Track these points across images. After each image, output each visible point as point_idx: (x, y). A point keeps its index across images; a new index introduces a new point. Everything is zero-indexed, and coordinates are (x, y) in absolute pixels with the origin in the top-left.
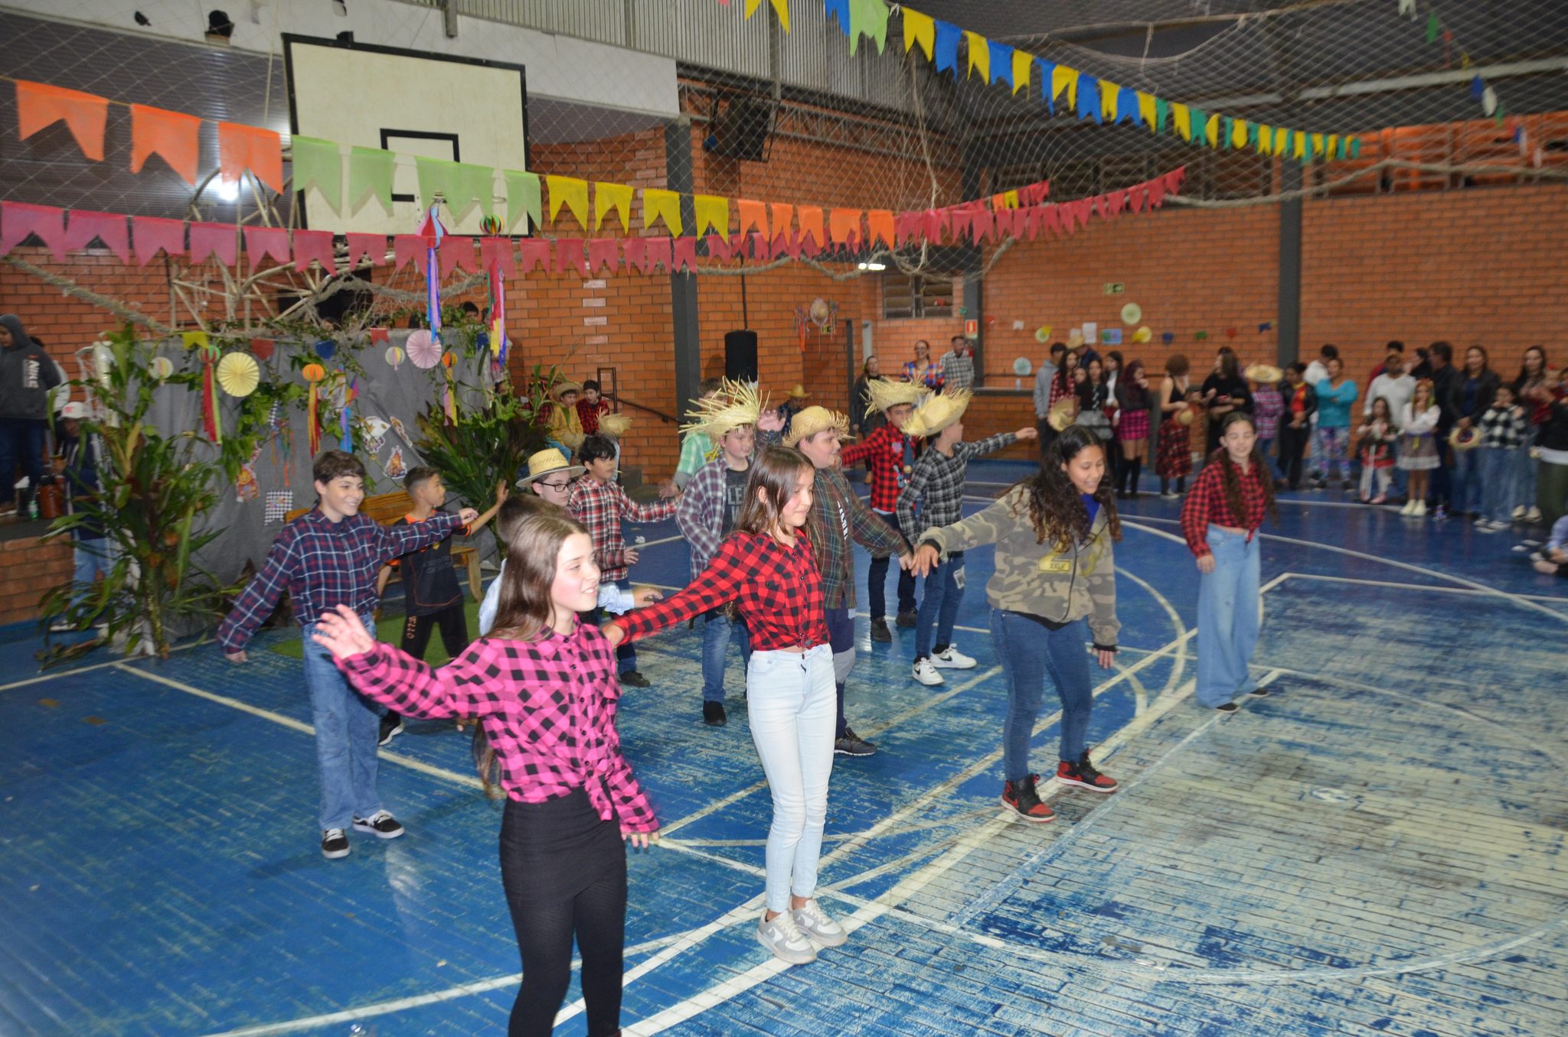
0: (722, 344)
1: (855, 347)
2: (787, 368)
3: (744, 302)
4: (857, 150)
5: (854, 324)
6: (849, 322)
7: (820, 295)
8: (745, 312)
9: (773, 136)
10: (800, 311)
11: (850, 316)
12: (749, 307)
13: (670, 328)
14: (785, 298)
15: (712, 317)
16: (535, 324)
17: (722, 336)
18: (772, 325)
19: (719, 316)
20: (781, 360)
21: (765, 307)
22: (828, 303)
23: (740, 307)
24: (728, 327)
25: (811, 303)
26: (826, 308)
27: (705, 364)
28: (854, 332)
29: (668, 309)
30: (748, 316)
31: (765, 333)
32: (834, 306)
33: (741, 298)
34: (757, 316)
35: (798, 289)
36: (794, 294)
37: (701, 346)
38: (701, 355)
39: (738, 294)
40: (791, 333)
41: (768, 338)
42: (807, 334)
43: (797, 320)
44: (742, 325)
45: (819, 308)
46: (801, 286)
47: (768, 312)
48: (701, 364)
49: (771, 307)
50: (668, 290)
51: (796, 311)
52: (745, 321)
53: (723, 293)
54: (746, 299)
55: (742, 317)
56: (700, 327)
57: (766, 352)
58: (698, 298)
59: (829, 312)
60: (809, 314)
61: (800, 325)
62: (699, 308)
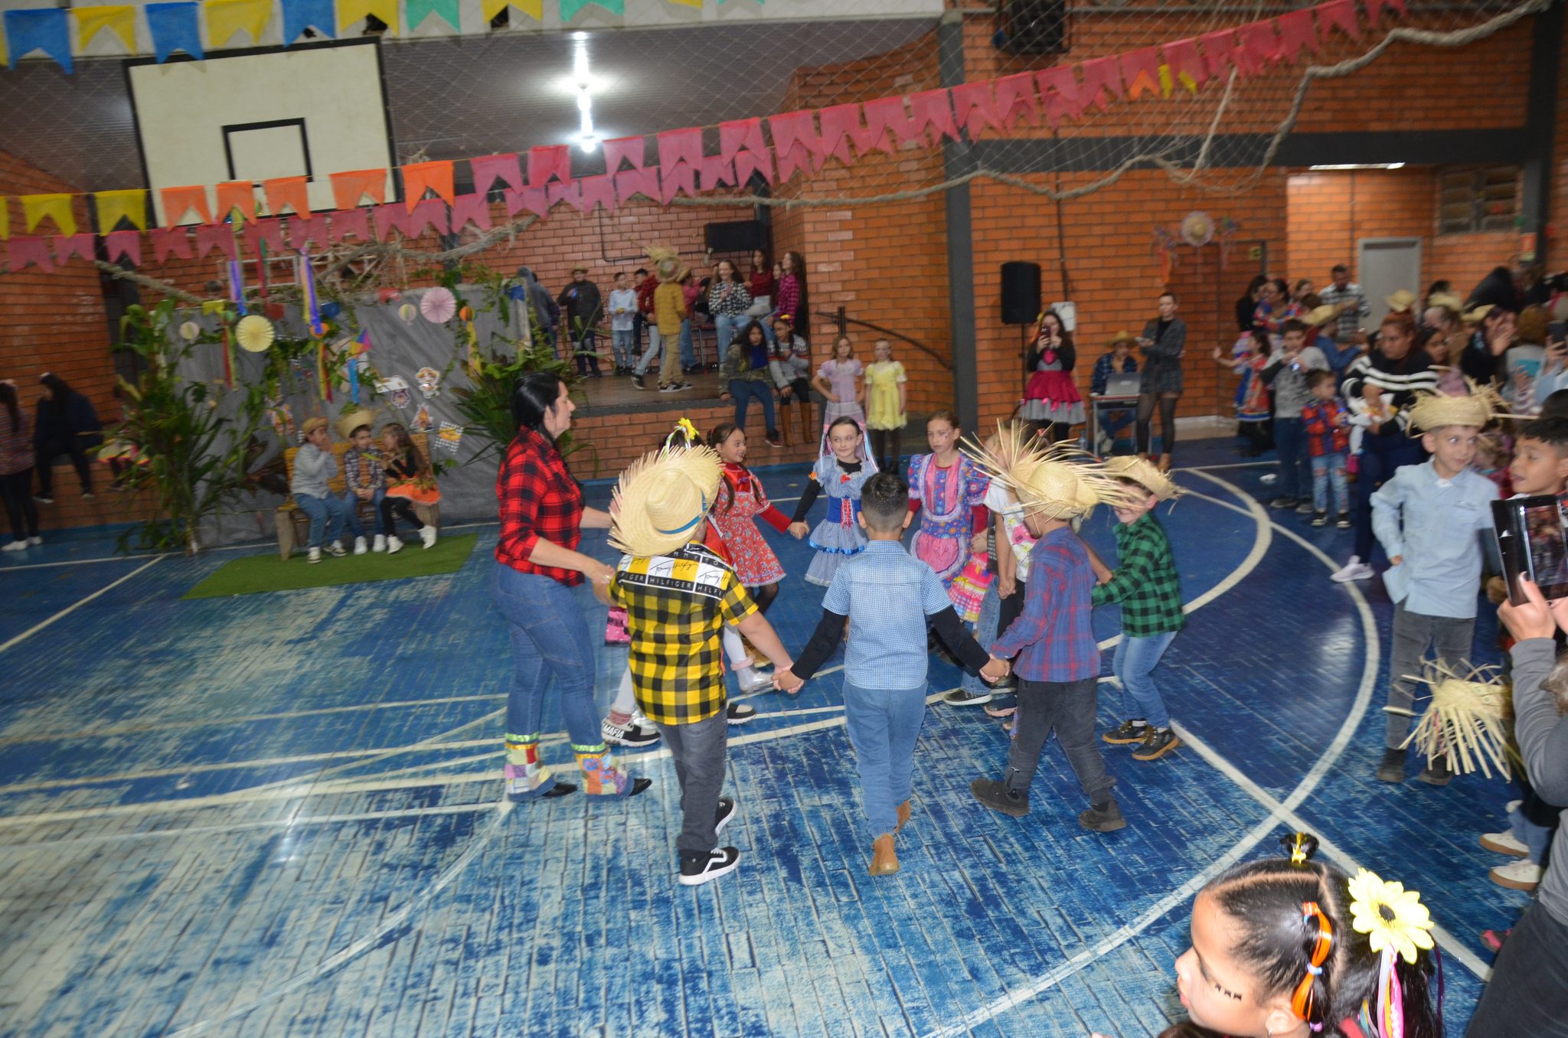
0: (997, 279)
2: (1136, 305)
3: (1060, 226)
4: (1193, 14)
5: (1270, 246)
6: (1263, 244)
7: (1200, 210)
8: (1061, 237)
9: (1073, 17)
10: (1165, 233)
11: (1263, 236)
12: (1068, 231)
13: (945, 259)
14: (1135, 218)
15: (1003, 245)
17: (997, 268)
18: (1111, 252)
19: (1015, 244)
20: (1124, 294)
21: (1097, 230)
22: (1217, 221)
23: (1055, 231)
24: (1017, 257)
25: (1180, 221)
26: (1211, 228)
27: (991, 301)
28: (1270, 257)
29: (944, 238)
30: (1067, 243)
31: (1097, 263)
32: (1231, 225)
33: (1055, 222)
34: (1083, 242)
35: (1161, 206)
36: (1154, 212)
37: (977, 280)
38: (977, 291)
39: (1050, 216)
40: (1146, 261)
41: (1102, 268)
42: (1173, 261)
43: (1156, 244)
44: (1056, 254)
45: (1196, 225)
46: (1167, 201)
47: (1103, 236)
48: (979, 302)
49: (1109, 230)
50: (943, 216)
51: (1156, 233)
52: (1061, 248)
53: (1023, 217)
54: (1065, 221)
55: (1056, 244)
56: (977, 258)
57: (1098, 285)
58: (975, 225)
59: (1218, 232)
60: (1180, 236)
61: (1160, 249)
62: (976, 236)
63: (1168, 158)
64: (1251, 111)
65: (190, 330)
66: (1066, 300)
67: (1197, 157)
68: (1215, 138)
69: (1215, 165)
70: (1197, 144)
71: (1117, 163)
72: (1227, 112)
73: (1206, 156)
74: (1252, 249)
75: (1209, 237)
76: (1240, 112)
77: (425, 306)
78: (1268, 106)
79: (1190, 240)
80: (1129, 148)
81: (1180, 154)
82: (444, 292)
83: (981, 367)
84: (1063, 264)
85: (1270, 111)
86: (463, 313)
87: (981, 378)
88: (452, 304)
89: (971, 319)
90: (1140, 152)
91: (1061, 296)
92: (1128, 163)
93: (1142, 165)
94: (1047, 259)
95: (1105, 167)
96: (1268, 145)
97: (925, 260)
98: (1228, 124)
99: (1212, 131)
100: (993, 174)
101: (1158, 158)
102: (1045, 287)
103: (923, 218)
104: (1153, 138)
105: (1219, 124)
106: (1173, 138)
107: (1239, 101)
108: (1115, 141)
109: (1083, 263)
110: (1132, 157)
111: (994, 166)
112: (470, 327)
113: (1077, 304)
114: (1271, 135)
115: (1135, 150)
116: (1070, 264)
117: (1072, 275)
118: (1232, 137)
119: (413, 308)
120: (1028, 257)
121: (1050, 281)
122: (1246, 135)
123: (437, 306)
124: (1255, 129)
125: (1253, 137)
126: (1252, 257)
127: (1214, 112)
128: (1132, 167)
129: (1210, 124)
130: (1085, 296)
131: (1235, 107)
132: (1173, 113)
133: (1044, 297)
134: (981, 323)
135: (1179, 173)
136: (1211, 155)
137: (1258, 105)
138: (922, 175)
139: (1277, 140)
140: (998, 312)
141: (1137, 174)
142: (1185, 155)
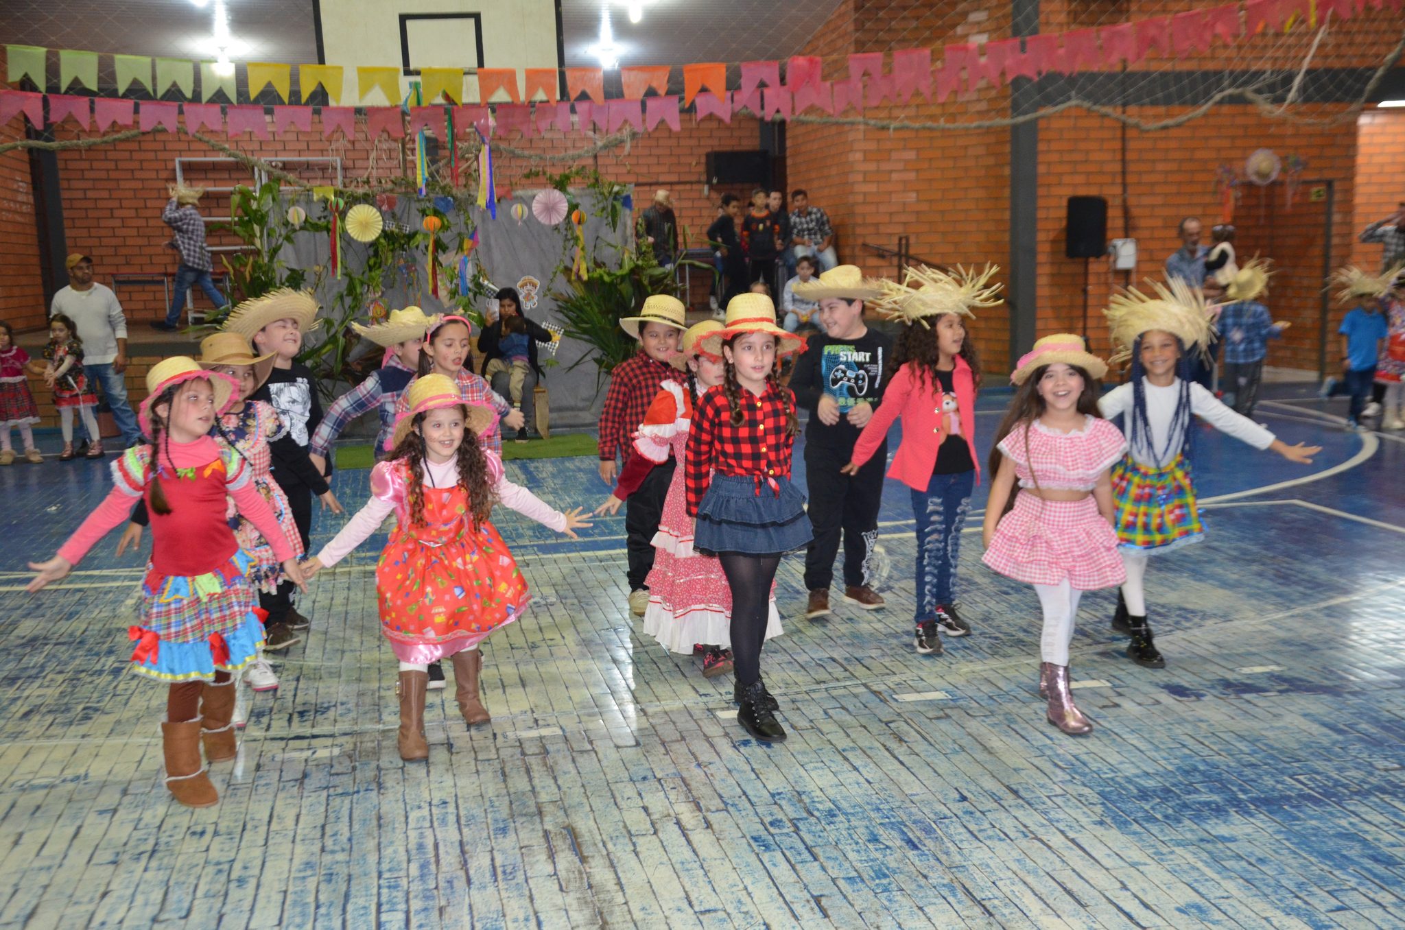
0: (1063, 213)
1: (1337, 218)
3: (1124, 161)
5: (1337, 186)
6: (1329, 184)
7: (1267, 147)
8: (1124, 173)
10: (1229, 171)
11: (1328, 175)
12: (1132, 167)
13: (1007, 192)
14: (1200, 155)
15: (1066, 179)
16: (873, 188)
17: (1064, 203)
18: (1174, 189)
19: (1080, 179)
21: (1160, 167)
22: (1284, 159)
23: (1117, 167)
24: (1082, 192)
25: (1245, 159)
26: (1278, 166)
27: (1051, 236)
28: (1337, 197)
29: (1007, 171)
30: (1131, 179)
31: (1159, 200)
32: (1297, 163)
33: (1119, 156)
34: (1145, 178)
35: (1226, 143)
36: (1219, 149)
37: (1041, 214)
38: (1040, 225)
39: (1114, 151)
40: (1208, 199)
41: (1164, 205)
42: (1236, 199)
43: (1219, 182)
44: (1118, 190)
45: (1262, 162)
46: (1233, 138)
47: (1167, 172)
48: (1041, 236)
49: (1174, 166)
50: (1007, 148)
51: (1220, 171)
52: (1124, 185)
53: (1087, 152)
54: (1129, 156)
55: (1119, 180)
56: (1041, 191)
57: (1159, 223)
58: (1041, 158)
59: (1284, 171)
60: (1244, 174)
61: (1224, 187)
62: (1042, 169)
63: (1258, 91)
64: (1351, 44)
65: (297, 215)
66: (1127, 236)
67: (1289, 90)
68: (1308, 72)
69: (1307, 100)
70: (1289, 79)
71: (1207, 95)
72: (1322, 46)
73: (1298, 90)
74: (1314, 189)
75: (1274, 176)
76: (1338, 46)
77: (536, 207)
78: (1371, 38)
79: (1254, 178)
80: (1219, 82)
81: (1271, 88)
82: (557, 194)
83: (1040, 303)
84: (1124, 201)
85: (1373, 44)
86: (574, 217)
87: (1040, 313)
88: (564, 207)
89: (1033, 253)
90: (1230, 86)
91: (1121, 233)
92: (1218, 97)
93: (1233, 100)
94: (1112, 193)
95: (1195, 102)
96: (1370, 78)
97: (980, 193)
98: (1326, 57)
99: (1306, 65)
100: (1087, 104)
101: (1249, 92)
102: (1110, 224)
103: (981, 151)
104: (1244, 73)
105: (1314, 57)
106: (1264, 72)
107: (1338, 33)
108: (1206, 75)
109: (1146, 200)
110: (1222, 90)
111: (1088, 97)
112: (579, 231)
113: (1138, 241)
114: (1374, 69)
115: (1226, 83)
116: (1132, 201)
117: (1135, 212)
118: (1327, 71)
119: (526, 209)
120: (1093, 191)
121: (1114, 218)
122: (1343, 69)
123: (549, 208)
124: (1355, 62)
125: (1352, 72)
126: (1313, 198)
127: (1309, 45)
128: (1221, 102)
129: (1304, 57)
130: (1144, 234)
131: (1332, 41)
132: (1266, 47)
133: (1109, 234)
134: (1042, 258)
135: (1268, 107)
136: (1303, 89)
137: (1359, 39)
138: (983, 106)
139: (1380, 72)
140: (1063, 246)
141: (1225, 109)
142: (1277, 89)
